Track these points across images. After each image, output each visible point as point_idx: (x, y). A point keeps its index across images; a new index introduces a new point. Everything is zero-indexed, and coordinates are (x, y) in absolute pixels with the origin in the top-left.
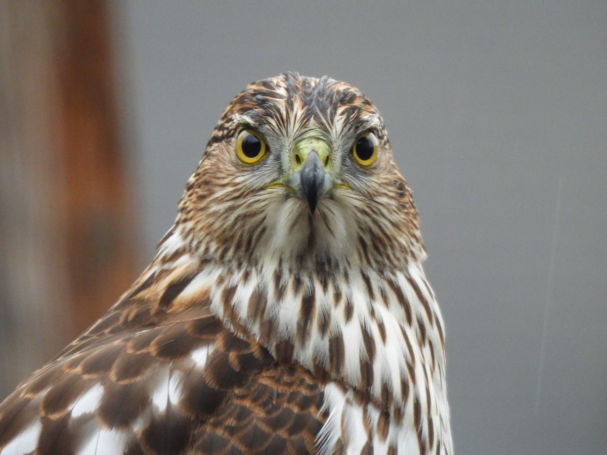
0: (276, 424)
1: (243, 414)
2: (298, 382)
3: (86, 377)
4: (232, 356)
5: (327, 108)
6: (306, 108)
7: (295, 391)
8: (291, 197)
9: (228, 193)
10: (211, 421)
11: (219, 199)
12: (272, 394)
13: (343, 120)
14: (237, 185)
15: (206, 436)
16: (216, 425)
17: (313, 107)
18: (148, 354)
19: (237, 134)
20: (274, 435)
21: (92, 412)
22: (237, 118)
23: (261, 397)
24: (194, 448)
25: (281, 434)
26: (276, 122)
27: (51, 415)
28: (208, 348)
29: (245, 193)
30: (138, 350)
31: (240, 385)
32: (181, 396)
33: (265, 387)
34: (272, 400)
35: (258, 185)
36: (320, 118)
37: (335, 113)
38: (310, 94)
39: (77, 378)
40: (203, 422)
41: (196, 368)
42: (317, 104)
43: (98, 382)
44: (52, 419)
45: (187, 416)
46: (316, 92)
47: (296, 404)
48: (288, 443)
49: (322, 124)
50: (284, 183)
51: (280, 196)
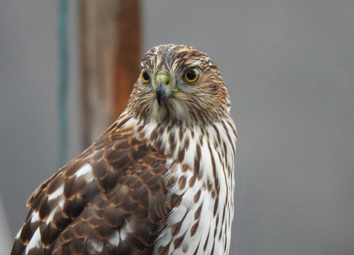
5: (170, 61)
6: (162, 60)
12: (155, 161)
13: (176, 65)
16: (133, 173)
23: (151, 162)
36: (167, 65)
37: (173, 62)
42: (167, 59)
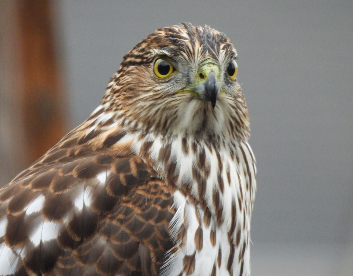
0: (148, 217)
1: (128, 212)
2: (160, 192)
3: (34, 190)
4: (122, 176)
5: (215, 46)
6: (202, 45)
7: (158, 197)
8: (194, 99)
9: (151, 96)
10: (109, 216)
11: (144, 99)
12: (145, 199)
14: (156, 91)
15: (106, 225)
16: (112, 218)
17: (206, 44)
18: (72, 176)
19: (154, 61)
20: (147, 223)
21: (38, 212)
22: (155, 51)
23: (139, 202)
24: (99, 233)
25: (151, 223)
26: (187, 54)
27: (13, 213)
28: (107, 172)
29: (163, 97)
30: (66, 173)
31: (126, 195)
32: (92, 201)
33: (140, 195)
34: (145, 203)
35: (172, 91)
36: (212, 52)
37: (219, 48)
38: (203, 37)
39: (28, 191)
40: (105, 217)
41: (100, 184)
42: (208, 43)
43: (41, 193)
44: (14, 215)
45: (96, 213)
46: (205, 35)
47: (159, 205)
48: (155, 228)
49: (213, 55)
50: (191, 91)
51: (188, 98)
